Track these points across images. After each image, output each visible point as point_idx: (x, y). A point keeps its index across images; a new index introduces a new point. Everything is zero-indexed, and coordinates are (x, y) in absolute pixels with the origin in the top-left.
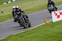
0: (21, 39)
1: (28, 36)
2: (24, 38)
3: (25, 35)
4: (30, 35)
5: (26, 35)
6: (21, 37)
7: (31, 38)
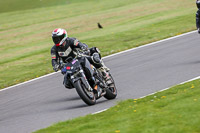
0: (159, 112)
1: (182, 104)
2: (168, 112)
3: (173, 101)
4: (187, 99)
5: (176, 100)
6: (159, 107)
7: (190, 110)
